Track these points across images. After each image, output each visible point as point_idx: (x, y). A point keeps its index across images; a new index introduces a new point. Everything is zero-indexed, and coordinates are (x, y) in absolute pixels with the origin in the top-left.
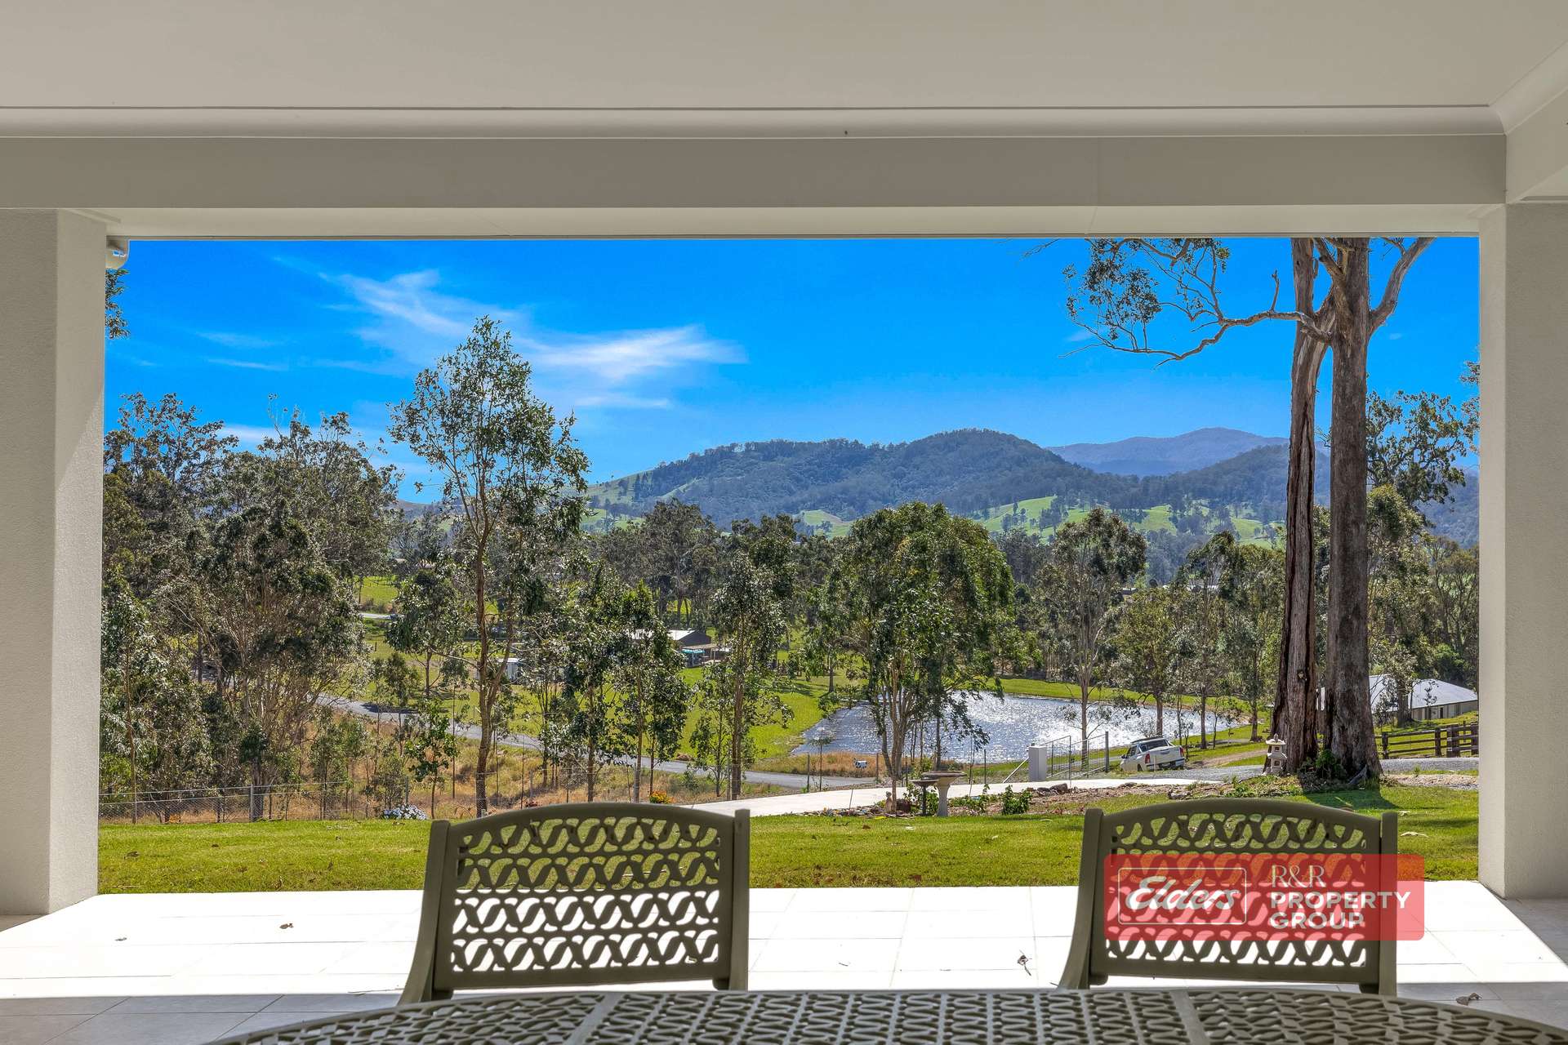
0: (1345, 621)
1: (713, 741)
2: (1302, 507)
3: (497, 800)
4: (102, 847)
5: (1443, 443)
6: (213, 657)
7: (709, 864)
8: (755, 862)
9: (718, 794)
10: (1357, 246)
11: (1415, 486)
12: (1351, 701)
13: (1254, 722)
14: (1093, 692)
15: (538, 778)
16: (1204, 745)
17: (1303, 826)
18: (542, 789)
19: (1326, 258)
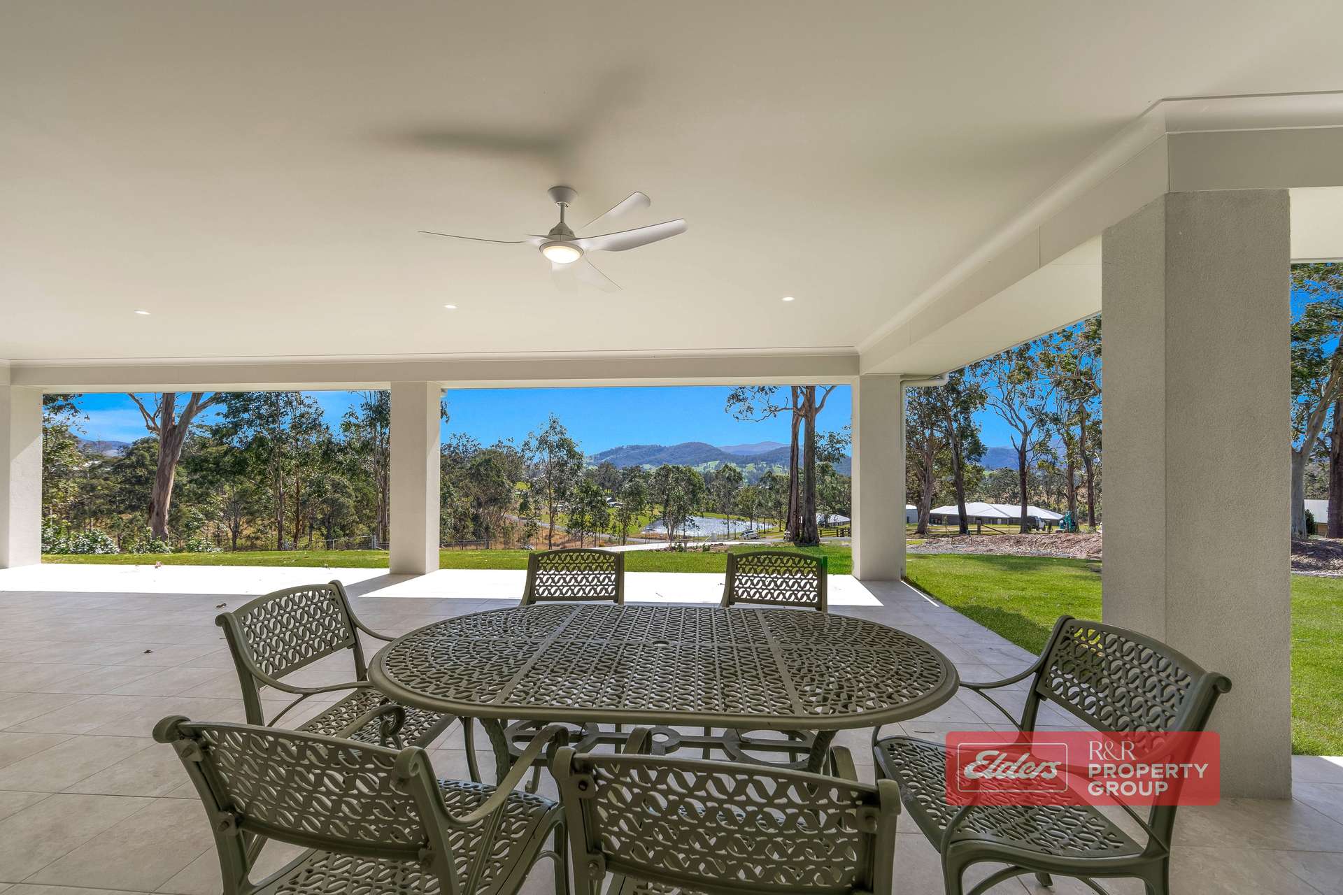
0: (808, 498)
1: (617, 529)
2: (795, 464)
3: (555, 545)
4: (441, 556)
5: (838, 446)
6: (475, 504)
7: (612, 567)
8: (626, 564)
9: (618, 543)
10: (811, 389)
11: (830, 458)
12: (810, 520)
13: (780, 526)
14: (731, 516)
15: (567, 539)
16: (765, 533)
17: (797, 560)
18: (568, 541)
19: (802, 392)
